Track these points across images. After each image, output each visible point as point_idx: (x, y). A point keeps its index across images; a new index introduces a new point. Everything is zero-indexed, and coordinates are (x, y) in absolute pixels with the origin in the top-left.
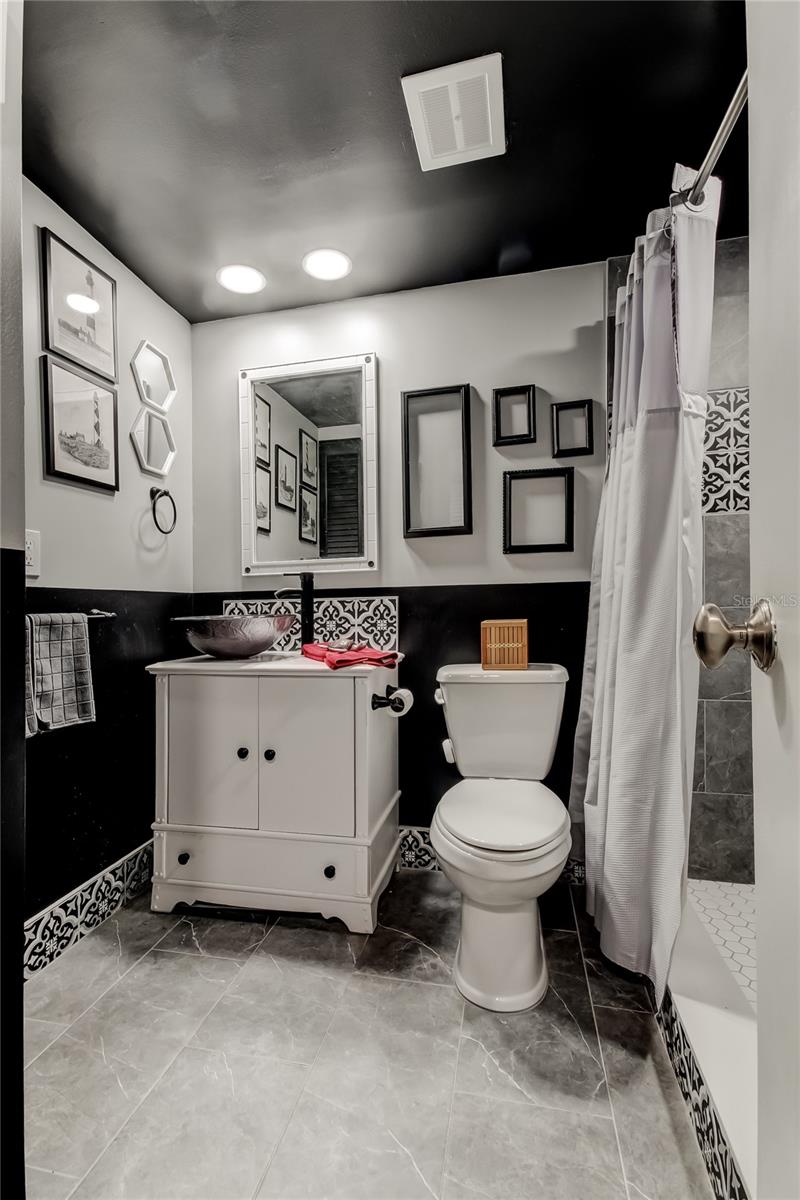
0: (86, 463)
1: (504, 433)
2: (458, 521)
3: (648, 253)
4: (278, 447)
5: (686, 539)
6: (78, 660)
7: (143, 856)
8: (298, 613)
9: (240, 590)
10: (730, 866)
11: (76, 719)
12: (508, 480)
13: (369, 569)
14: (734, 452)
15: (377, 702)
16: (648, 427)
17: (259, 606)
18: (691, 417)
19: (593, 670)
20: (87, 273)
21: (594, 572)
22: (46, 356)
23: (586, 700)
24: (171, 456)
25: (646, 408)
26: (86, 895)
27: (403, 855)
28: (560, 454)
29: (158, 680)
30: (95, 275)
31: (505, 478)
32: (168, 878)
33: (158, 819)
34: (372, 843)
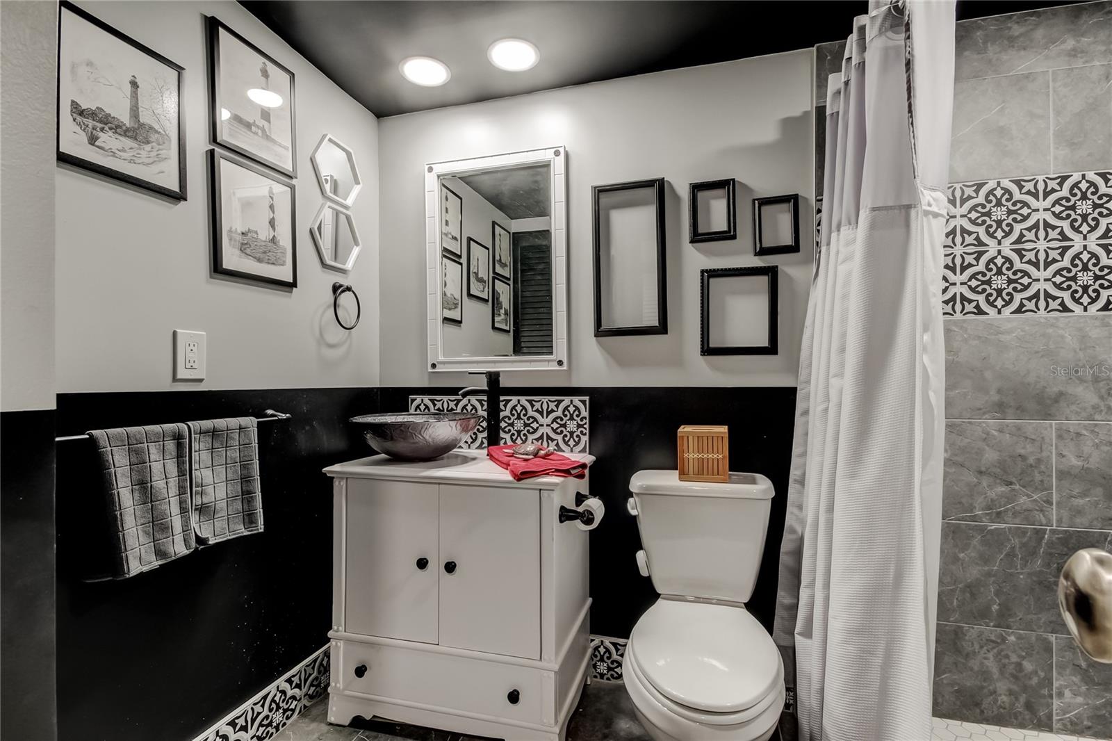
0: (260, 260)
1: (701, 230)
2: (654, 321)
3: (870, 34)
4: (470, 239)
5: (926, 359)
6: (245, 466)
7: (323, 660)
8: (485, 410)
9: (425, 385)
10: (958, 703)
11: (242, 531)
12: (706, 278)
13: (558, 368)
14: (961, 252)
15: (566, 515)
16: (873, 226)
17: (445, 403)
18: (931, 217)
19: (802, 482)
20: (261, 65)
21: (802, 377)
22: (214, 149)
23: (792, 513)
24: (356, 251)
25: (869, 206)
26: (258, 708)
27: (595, 666)
28: (763, 252)
29: (336, 483)
30: (270, 66)
31: (702, 276)
32: (344, 689)
33: (335, 627)
34: (560, 668)
